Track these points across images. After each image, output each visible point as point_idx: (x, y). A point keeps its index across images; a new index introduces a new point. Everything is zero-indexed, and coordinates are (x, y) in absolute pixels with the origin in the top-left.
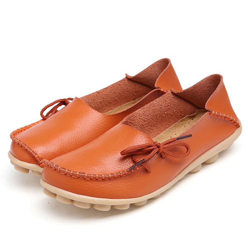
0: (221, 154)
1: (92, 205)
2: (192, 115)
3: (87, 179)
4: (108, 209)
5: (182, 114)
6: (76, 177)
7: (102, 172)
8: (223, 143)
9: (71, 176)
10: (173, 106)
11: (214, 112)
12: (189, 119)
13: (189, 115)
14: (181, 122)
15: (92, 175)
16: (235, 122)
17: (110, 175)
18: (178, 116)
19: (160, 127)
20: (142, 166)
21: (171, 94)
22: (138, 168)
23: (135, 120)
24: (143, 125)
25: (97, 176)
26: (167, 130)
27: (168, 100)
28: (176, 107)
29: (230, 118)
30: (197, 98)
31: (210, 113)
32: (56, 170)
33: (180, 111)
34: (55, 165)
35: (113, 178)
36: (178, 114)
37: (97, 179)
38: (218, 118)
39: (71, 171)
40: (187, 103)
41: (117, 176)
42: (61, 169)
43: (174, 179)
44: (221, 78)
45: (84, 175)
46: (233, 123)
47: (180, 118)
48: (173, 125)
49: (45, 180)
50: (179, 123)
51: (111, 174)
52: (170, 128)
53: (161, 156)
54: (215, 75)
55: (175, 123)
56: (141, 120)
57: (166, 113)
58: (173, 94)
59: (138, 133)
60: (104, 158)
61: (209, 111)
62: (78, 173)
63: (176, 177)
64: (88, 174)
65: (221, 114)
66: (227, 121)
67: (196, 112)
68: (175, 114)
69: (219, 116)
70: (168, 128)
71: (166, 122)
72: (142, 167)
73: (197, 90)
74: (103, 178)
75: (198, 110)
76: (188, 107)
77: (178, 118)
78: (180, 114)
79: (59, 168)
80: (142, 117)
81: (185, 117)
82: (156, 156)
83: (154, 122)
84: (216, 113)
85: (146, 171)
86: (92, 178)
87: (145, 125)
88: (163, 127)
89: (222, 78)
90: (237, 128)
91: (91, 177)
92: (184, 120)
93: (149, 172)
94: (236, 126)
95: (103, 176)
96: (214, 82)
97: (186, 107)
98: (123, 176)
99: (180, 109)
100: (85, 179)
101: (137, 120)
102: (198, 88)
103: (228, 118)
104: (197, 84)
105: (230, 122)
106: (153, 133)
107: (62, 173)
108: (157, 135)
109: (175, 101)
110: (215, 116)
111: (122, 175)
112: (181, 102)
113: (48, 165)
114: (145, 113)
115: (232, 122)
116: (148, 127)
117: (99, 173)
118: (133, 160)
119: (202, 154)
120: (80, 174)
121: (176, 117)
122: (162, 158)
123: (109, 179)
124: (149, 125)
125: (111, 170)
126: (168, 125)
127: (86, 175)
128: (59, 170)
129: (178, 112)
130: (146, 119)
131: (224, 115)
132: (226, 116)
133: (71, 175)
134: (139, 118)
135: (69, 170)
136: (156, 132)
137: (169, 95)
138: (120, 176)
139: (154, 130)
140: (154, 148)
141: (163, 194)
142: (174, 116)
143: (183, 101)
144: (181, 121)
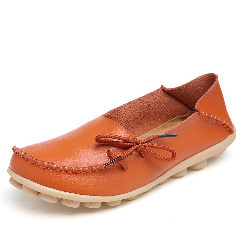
0: (211, 160)
1: (60, 200)
2: (183, 116)
3: (56, 170)
4: (76, 206)
5: (173, 113)
6: (44, 167)
7: (73, 165)
8: (212, 148)
9: (39, 166)
10: (162, 104)
11: (203, 113)
12: (180, 121)
13: (180, 116)
14: (171, 123)
15: (61, 167)
16: (228, 127)
17: (81, 169)
18: (168, 115)
19: (146, 126)
20: (117, 162)
21: (161, 91)
22: (113, 164)
23: (119, 115)
24: (128, 122)
25: (67, 168)
26: (154, 130)
27: (157, 98)
28: (166, 105)
29: (222, 121)
30: (189, 97)
31: (199, 113)
32: (24, 158)
33: (170, 110)
34: (23, 153)
35: (84, 172)
36: (168, 114)
37: (67, 172)
38: (209, 120)
39: (39, 160)
40: (178, 103)
41: (89, 171)
42: (29, 157)
43: (153, 182)
44: (216, 78)
45: (53, 165)
46: (225, 128)
47: (170, 118)
48: (161, 125)
49: (11, 169)
50: (168, 123)
51: (83, 168)
52: (157, 127)
53: (141, 155)
54: (211, 74)
55: (164, 123)
56: (126, 116)
57: (154, 111)
58: (164, 92)
59: (118, 127)
60: (77, 150)
61: (199, 111)
62: (46, 163)
63: (155, 179)
64: (57, 165)
65: (211, 116)
66: (219, 125)
67: (188, 113)
68: (165, 113)
69: (210, 118)
70: (155, 128)
71: (154, 121)
72: (117, 164)
73: (190, 89)
74: (74, 171)
75: (190, 111)
76: (180, 107)
77: (167, 117)
78: (170, 113)
79: (27, 156)
80: (128, 113)
81: (176, 117)
82: (135, 153)
83: (140, 119)
84: (207, 114)
85: (122, 169)
86: (61, 170)
87: (130, 122)
88: (150, 126)
89: (218, 78)
90: (230, 134)
91: (60, 168)
92: (174, 121)
93: (125, 170)
94: (229, 131)
95: (74, 168)
96: (209, 82)
97: (177, 106)
98: (96, 171)
99: (170, 109)
100: (53, 170)
101: (121, 116)
102: (191, 87)
103: (220, 122)
104: (191, 82)
105: (223, 126)
106: (138, 131)
107: (29, 162)
108: (142, 133)
109: (166, 99)
110: (205, 117)
111: (94, 169)
112: (171, 101)
113: (17, 153)
114: (131, 108)
115: (225, 126)
116: (133, 124)
117: (69, 165)
118: (108, 155)
119: (188, 158)
120: (48, 164)
121: (165, 116)
122: (141, 156)
123: (80, 172)
124: (135, 122)
125: (83, 163)
126: (156, 124)
127: (55, 166)
128: (26, 158)
129: (167, 112)
130: (131, 116)
131: (216, 117)
132: (218, 119)
133: (39, 164)
134: (124, 114)
135: (37, 159)
136: (142, 130)
137: (159, 92)
138: (93, 171)
139: (140, 129)
140: (133, 144)
141: (139, 196)
142: (163, 115)
143: (174, 100)
144: (170, 121)
